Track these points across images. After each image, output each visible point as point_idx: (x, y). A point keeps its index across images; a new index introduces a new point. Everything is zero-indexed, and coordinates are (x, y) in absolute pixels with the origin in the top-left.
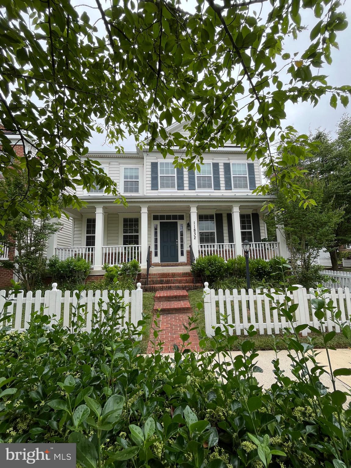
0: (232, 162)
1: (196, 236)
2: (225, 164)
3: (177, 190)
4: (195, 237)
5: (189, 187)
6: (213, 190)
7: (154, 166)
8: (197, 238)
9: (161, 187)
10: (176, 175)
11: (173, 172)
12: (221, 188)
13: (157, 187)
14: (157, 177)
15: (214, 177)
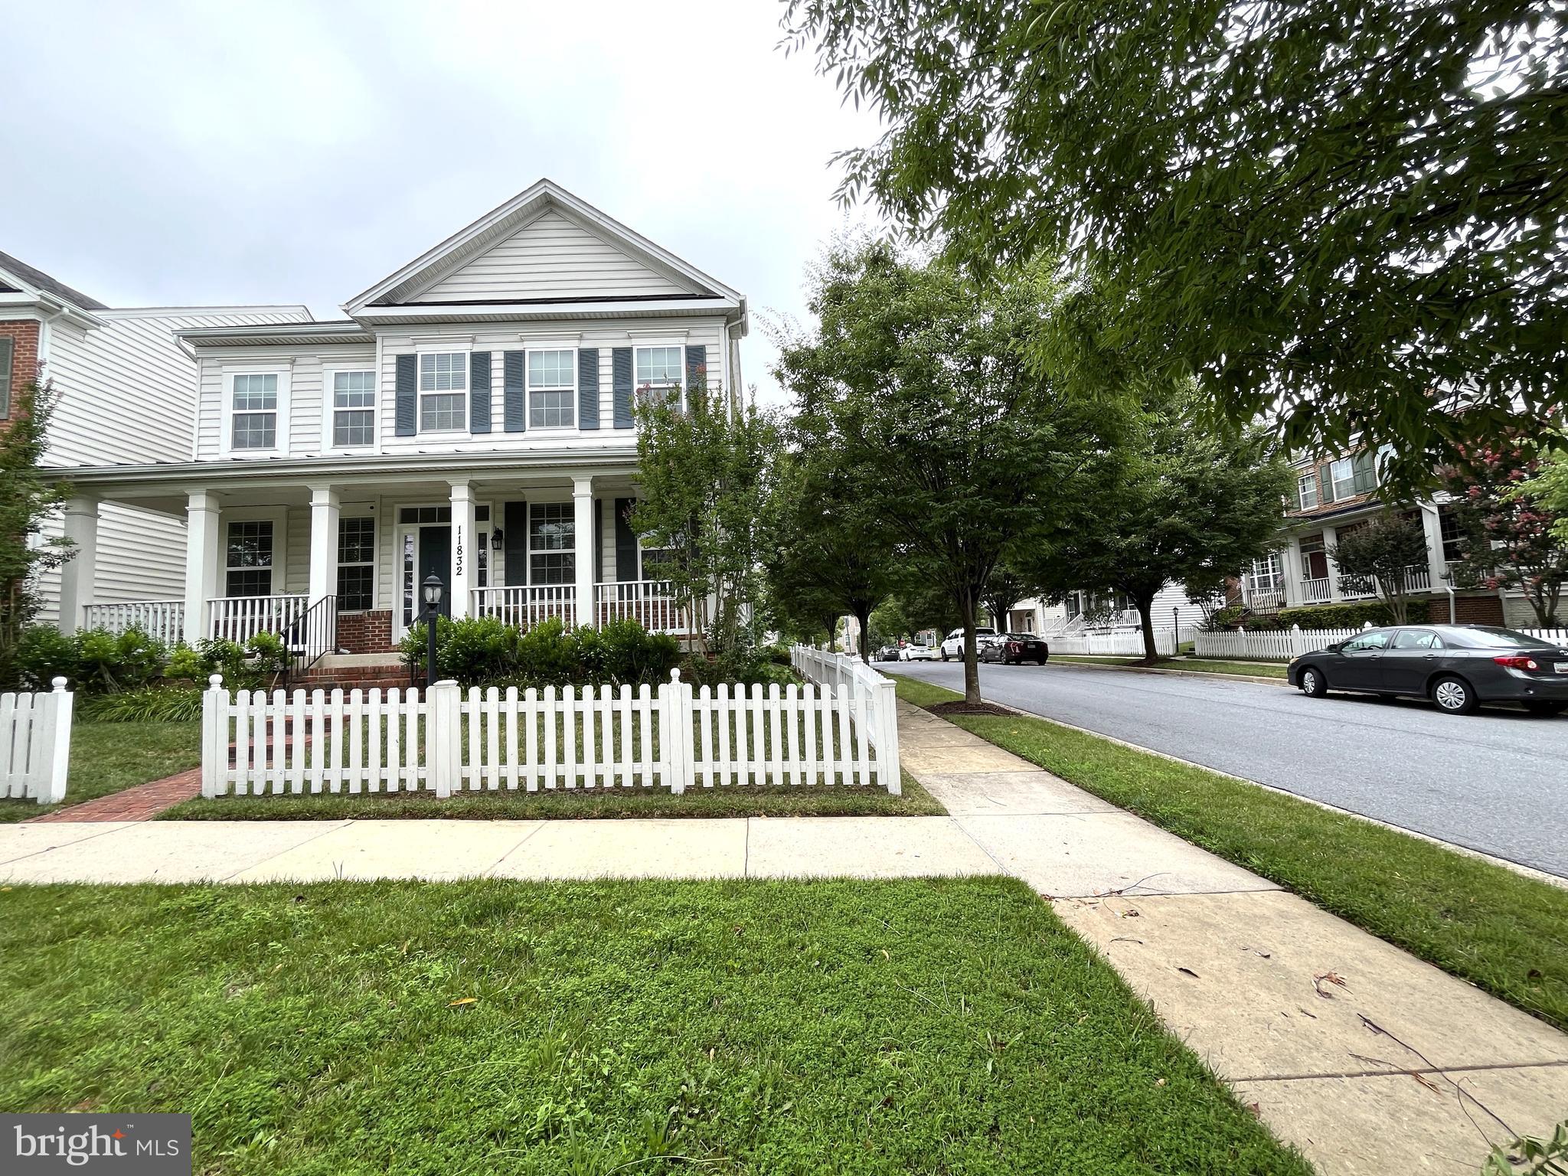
0: (637, 344)
1: (464, 565)
2: (616, 351)
3: (469, 435)
4: (460, 569)
5: (507, 423)
6: (577, 432)
7: (406, 365)
8: (465, 571)
9: (423, 428)
10: (467, 391)
11: (459, 382)
12: (602, 424)
13: (413, 426)
14: (413, 399)
15: (582, 394)
